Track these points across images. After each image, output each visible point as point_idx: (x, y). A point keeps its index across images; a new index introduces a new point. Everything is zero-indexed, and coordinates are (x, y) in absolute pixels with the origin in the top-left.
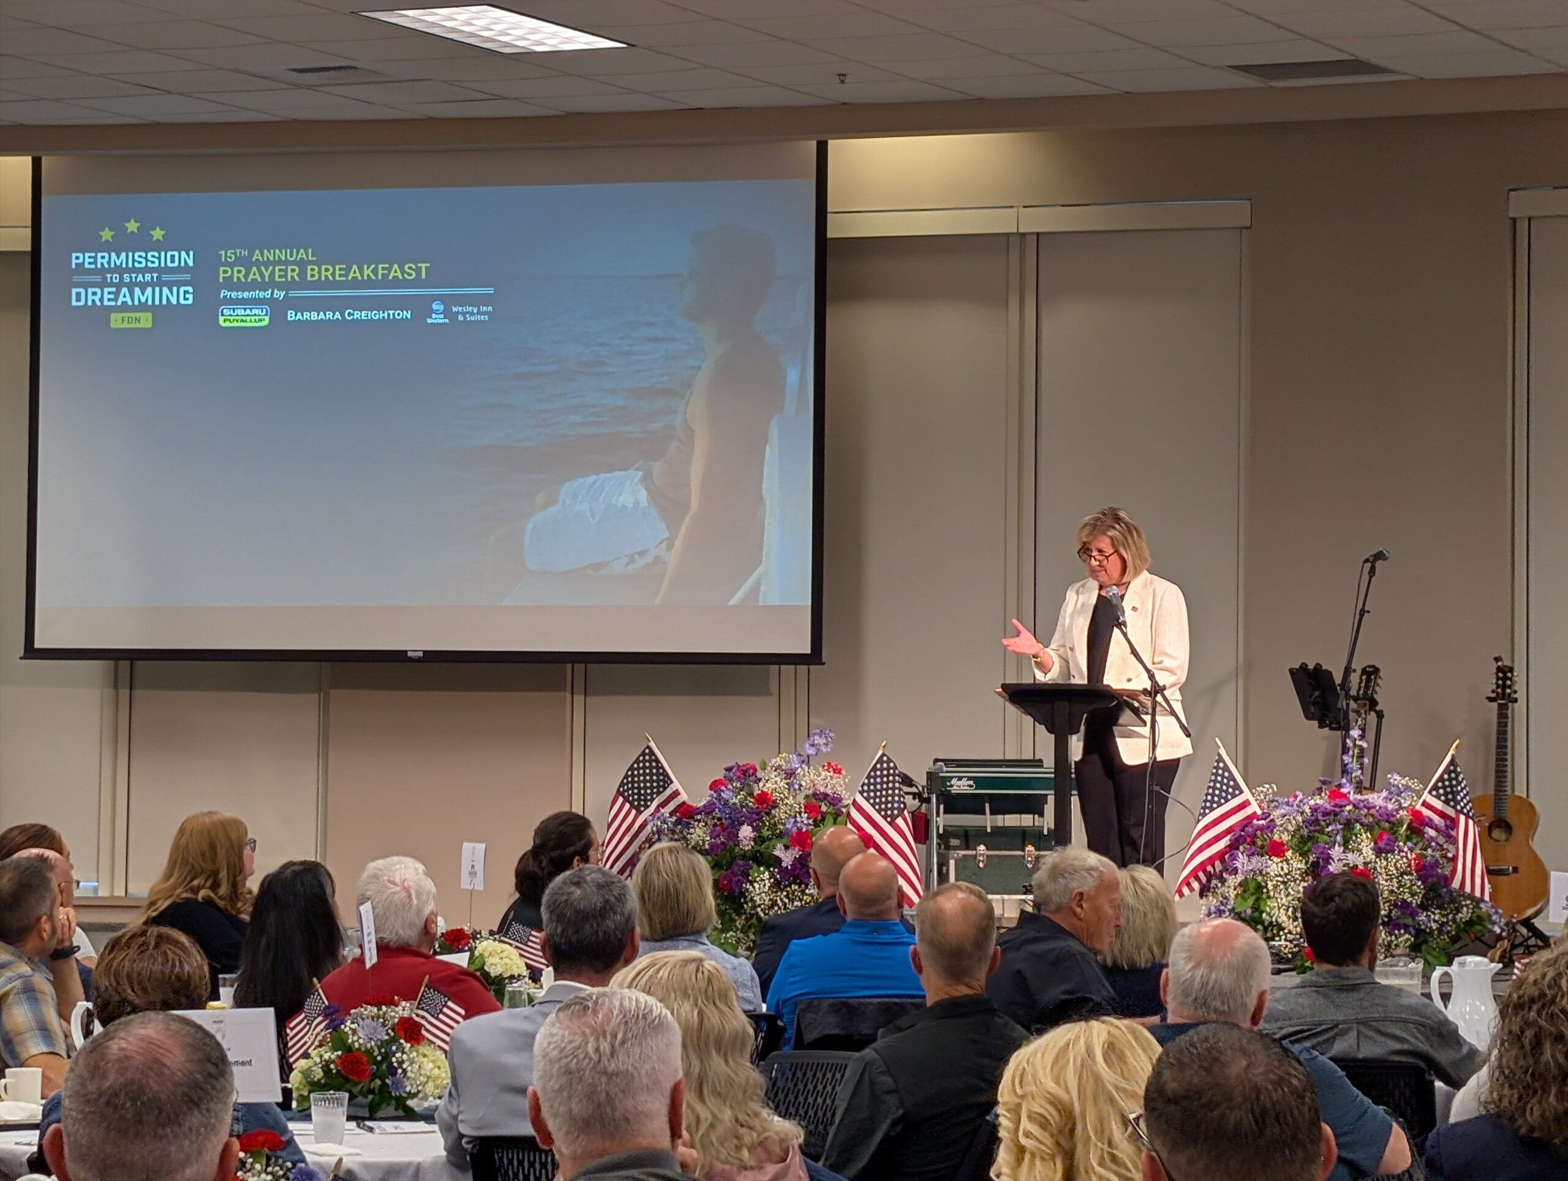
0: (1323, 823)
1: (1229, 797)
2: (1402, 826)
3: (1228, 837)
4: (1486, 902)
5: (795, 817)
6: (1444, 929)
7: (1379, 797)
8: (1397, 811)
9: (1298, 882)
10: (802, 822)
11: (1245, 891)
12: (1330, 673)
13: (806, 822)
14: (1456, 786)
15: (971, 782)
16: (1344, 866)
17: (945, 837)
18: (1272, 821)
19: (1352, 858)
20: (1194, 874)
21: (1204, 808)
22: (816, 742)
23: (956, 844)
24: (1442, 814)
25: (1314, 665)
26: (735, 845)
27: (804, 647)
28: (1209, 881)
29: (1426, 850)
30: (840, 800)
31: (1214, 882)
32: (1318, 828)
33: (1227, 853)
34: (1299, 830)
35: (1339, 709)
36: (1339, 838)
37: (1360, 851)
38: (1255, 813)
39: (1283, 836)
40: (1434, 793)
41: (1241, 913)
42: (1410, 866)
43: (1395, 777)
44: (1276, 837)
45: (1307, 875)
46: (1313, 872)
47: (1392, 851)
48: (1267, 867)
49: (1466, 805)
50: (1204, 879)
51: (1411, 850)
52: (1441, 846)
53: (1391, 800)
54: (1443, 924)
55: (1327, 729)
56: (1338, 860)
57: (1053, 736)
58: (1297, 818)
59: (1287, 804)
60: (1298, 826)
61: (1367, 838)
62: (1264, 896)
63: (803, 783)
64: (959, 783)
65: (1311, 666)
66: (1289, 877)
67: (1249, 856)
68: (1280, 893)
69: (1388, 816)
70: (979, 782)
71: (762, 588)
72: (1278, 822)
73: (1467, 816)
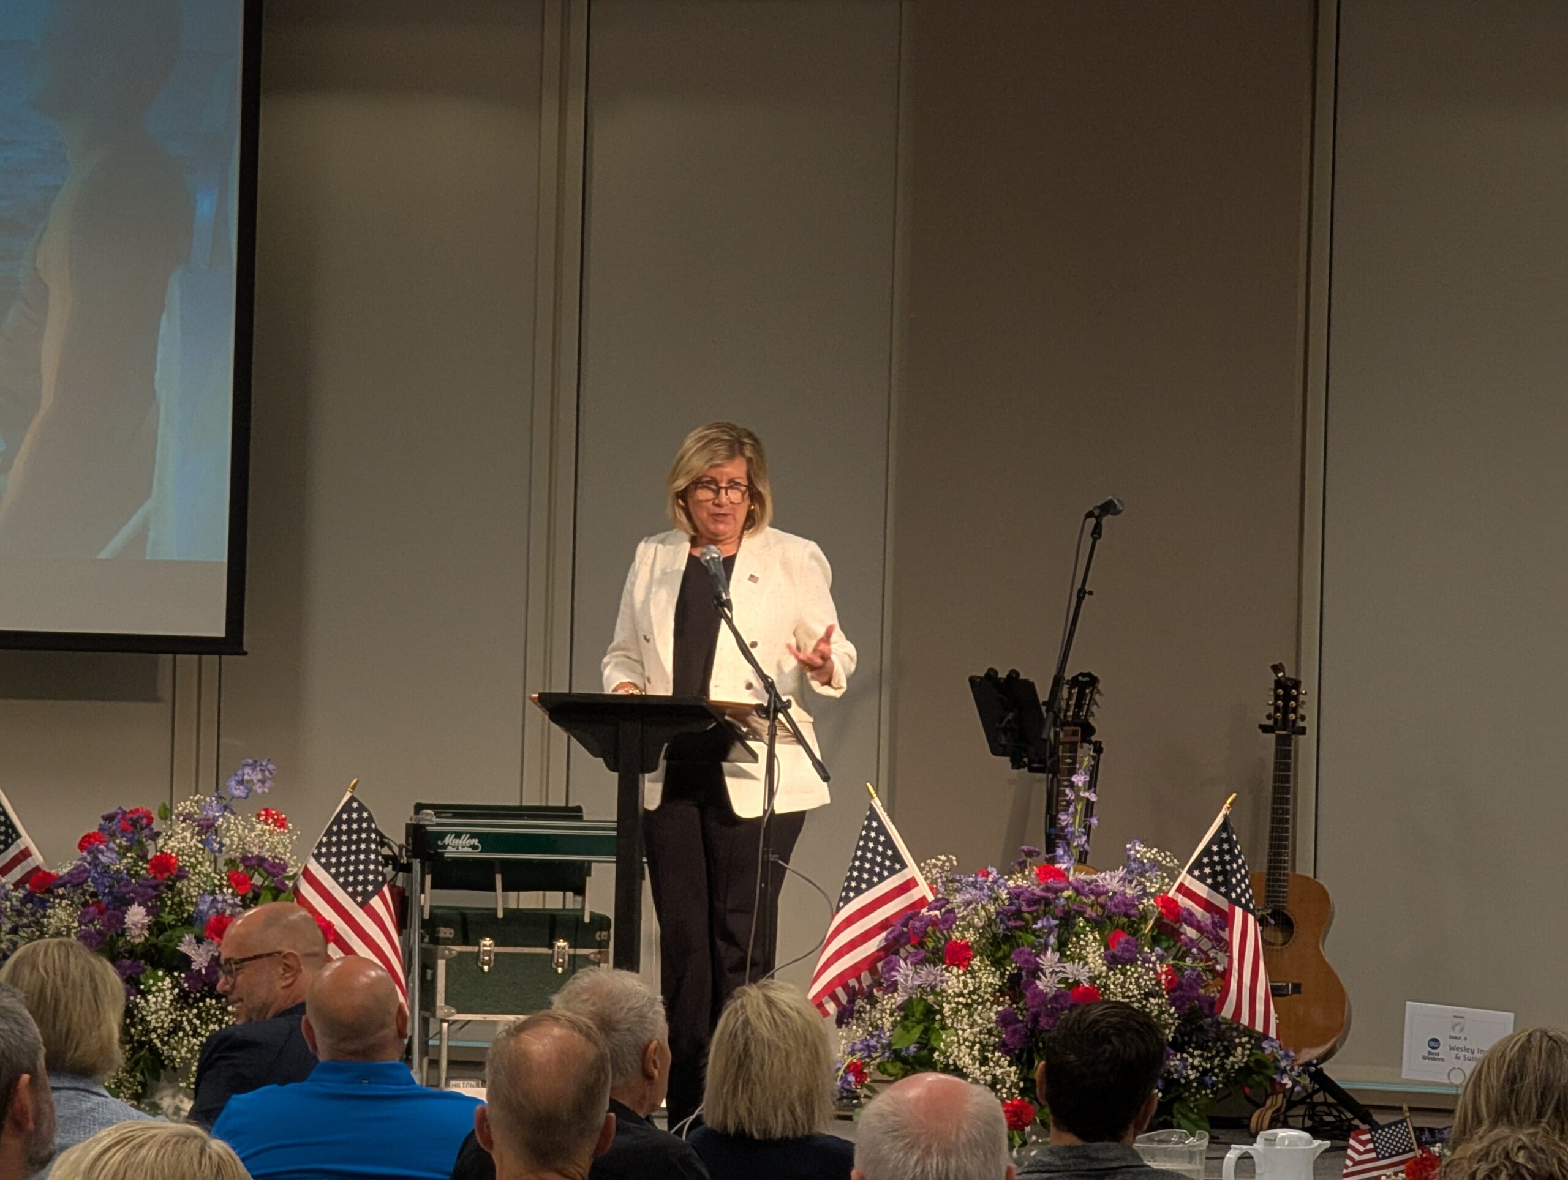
0: (1027, 916)
1: (886, 873)
2: (1146, 922)
3: (884, 935)
4: (1272, 1040)
5: (213, 893)
6: (1207, 1079)
7: (1112, 878)
8: (1140, 898)
9: (988, 1004)
10: (225, 901)
11: (905, 1018)
12: (1032, 684)
13: (230, 901)
14: (1230, 863)
15: (475, 842)
16: (1060, 982)
17: (430, 926)
18: (951, 911)
19: (1072, 970)
20: (829, 991)
21: (848, 889)
22: (246, 777)
23: (448, 935)
24: (1207, 905)
25: (1007, 673)
26: (118, 935)
27: (218, 629)
28: (851, 1001)
29: (1183, 958)
30: (284, 867)
31: (859, 1002)
32: (1020, 923)
33: (880, 959)
34: (990, 926)
35: (1045, 741)
36: (1052, 940)
37: (1082, 958)
38: (924, 898)
39: (967, 936)
40: (1196, 873)
41: (901, 1050)
42: (1158, 983)
43: (1137, 848)
44: (956, 936)
45: (1003, 995)
46: (1011, 988)
47: (1133, 961)
48: (942, 982)
49: (1244, 892)
50: (843, 998)
51: (1161, 959)
52: (1206, 953)
53: (1130, 882)
54: (1205, 1072)
55: (1026, 770)
56: (1052, 973)
57: (616, 775)
58: (988, 907)
59: (974, 885)
60: (989, 919)
61: (1095, 938)
62: (937, 1025)
63: (227, 841)
64: (456, 842)
65: (1003, 674)
66: (975, 997)
67: (914, 964)
68: (961, 1021)
69: (1127, 907)
70: (488, 841)
71: (152, 535)
72: (961, 913)
73: (1246, 909)
